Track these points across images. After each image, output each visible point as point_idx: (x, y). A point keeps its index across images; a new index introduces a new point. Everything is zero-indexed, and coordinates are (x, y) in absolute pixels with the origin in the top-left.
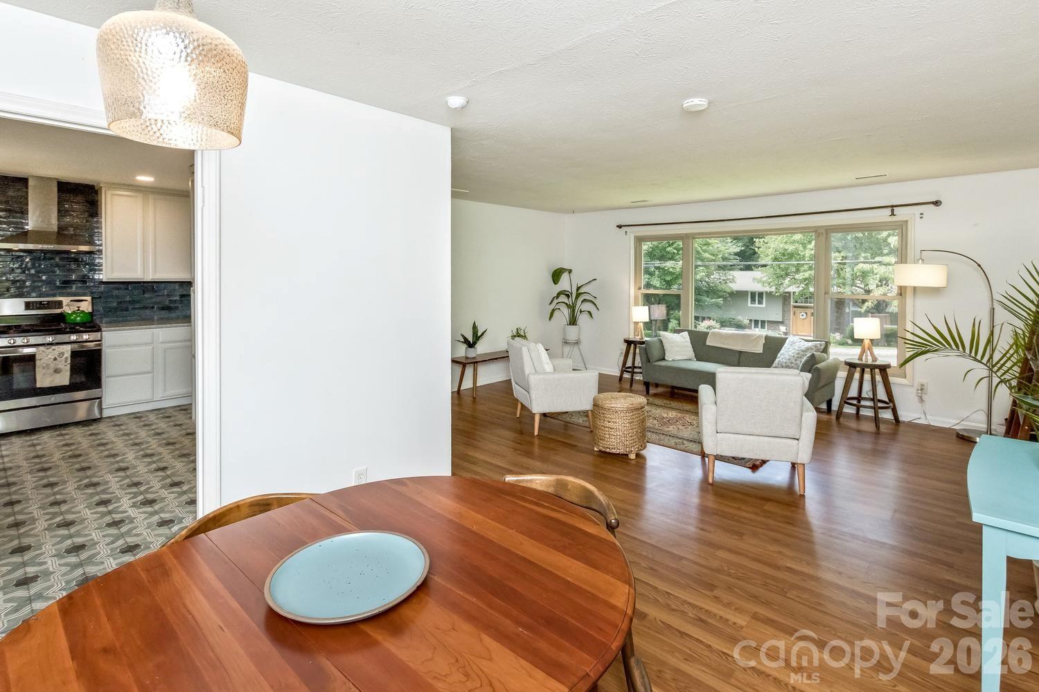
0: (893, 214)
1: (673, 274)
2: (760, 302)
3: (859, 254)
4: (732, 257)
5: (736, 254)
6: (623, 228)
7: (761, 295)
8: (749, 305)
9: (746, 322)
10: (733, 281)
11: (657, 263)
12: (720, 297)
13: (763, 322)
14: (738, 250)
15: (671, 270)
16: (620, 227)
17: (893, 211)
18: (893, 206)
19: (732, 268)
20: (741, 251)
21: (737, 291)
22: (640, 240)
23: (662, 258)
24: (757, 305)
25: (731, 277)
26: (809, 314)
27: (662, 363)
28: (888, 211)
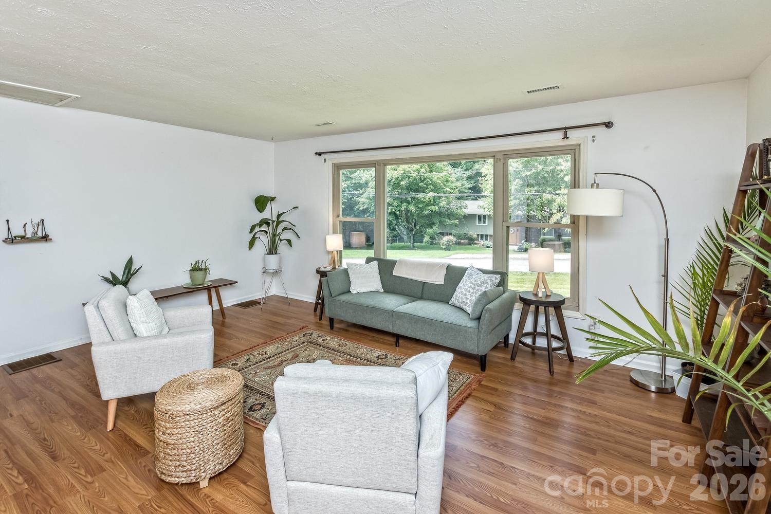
0: (566, 137)
1: (424, 202)
2: (484, 222)
3: (546, 189)
4: (466, 191)
5: (470, 189)
6: (322, 155)
7: (485, 217)
8: (477, 224)
9: (475, 236)
10: (466, 207)
11: (412, 195)
12: (457, 219)
13: (486, 236)
14: (470, 186)
15: (422, 199)
16: (320, 154)
17: (566, 133)
18: (566, 128)
19: (467, 198)
20: (473, 186)
21: (468, 215)
22: (337, 167)
23: (417, 191)
24: (482, 224)
25: (464, 205)
26: (516, 230)
27: (344, 298)
28: (560, 134)
